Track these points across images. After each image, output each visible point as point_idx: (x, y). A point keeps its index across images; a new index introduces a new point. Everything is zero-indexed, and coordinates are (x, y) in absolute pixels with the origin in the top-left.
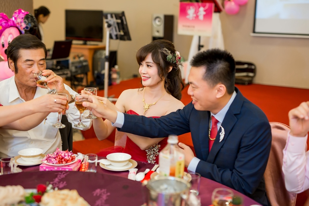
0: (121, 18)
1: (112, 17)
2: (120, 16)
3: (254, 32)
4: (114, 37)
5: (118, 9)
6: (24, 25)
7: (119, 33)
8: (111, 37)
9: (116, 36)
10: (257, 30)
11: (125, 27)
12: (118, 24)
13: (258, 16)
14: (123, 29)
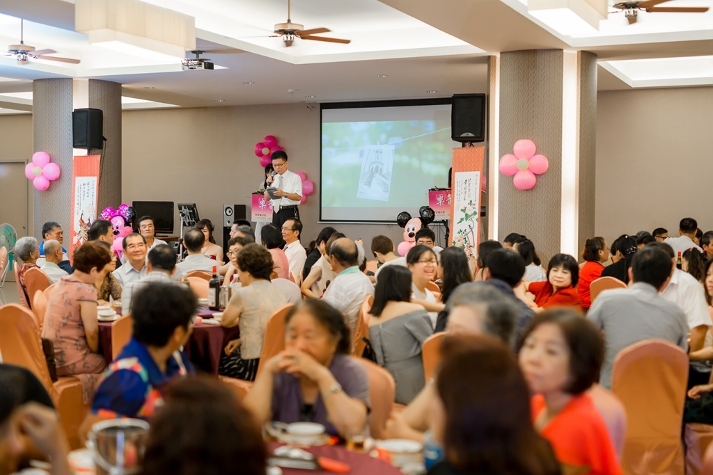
0: (193, 209)
1: (185, 208)
2: (192, 208)
3: (321, 220)
4: (187, 225)
5: (191, 202)
6: (128, 215)
7: (191, 221)
8: (184, 225)
9: (189, 223)
10: (322, 219)
11: (196, 215)
12: (190, 213)
13: (322, 206)
14: (195, 217)
